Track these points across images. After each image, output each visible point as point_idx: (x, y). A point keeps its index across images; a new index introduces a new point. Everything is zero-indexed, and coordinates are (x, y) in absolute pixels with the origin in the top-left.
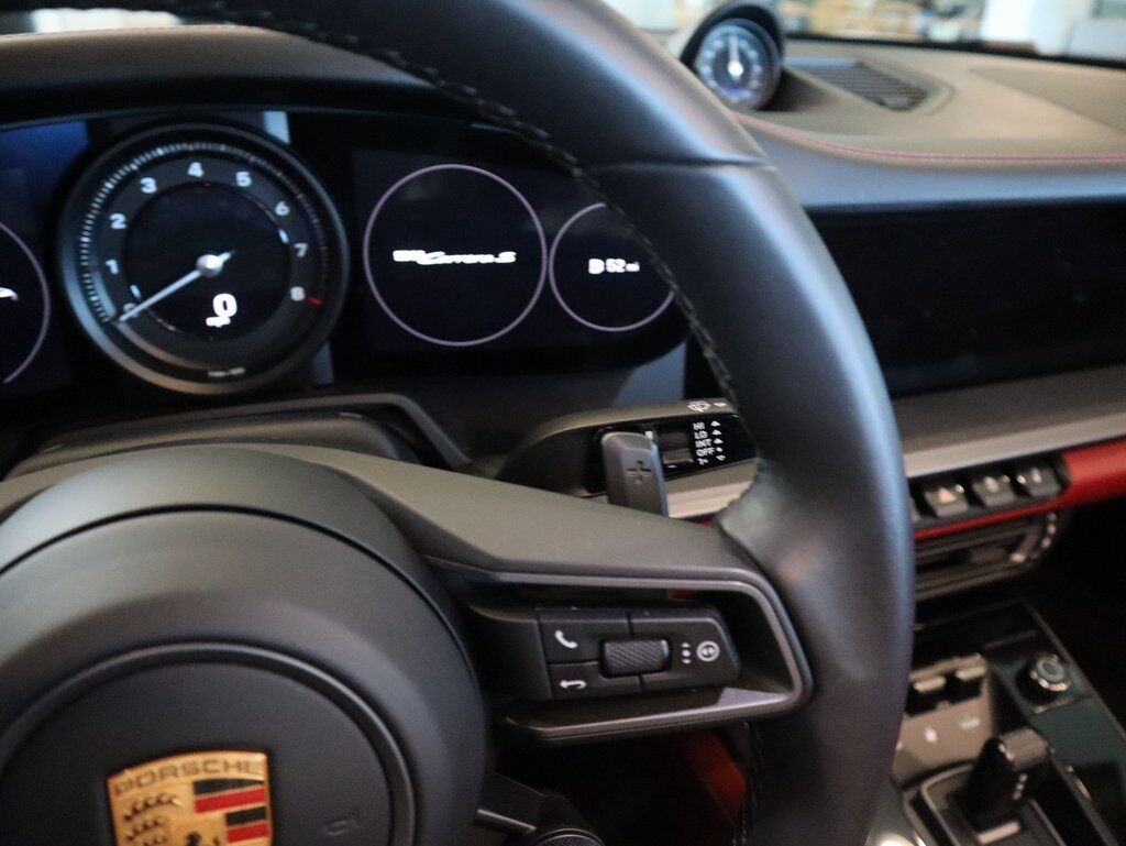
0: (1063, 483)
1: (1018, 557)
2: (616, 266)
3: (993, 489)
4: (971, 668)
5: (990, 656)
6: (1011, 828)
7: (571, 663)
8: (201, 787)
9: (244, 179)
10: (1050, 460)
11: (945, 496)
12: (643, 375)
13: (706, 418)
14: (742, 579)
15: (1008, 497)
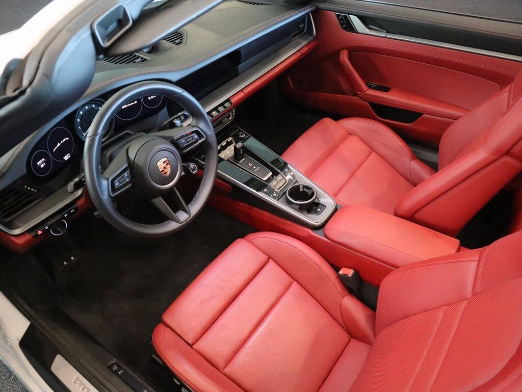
0: (231, 103)
1: (230, 118)
2: (152, 97)
3: (221, 109)
4: (230, 139)
5: (232, 136)
6: (244, 159)
7: (184, 143)
8: (163, 162)
9: (93, 106)
10: (228, 100)
11: (214, 113)
12: (160, 114)
13: (181, 115)
14: (195, 129)
15: (223, 109)
